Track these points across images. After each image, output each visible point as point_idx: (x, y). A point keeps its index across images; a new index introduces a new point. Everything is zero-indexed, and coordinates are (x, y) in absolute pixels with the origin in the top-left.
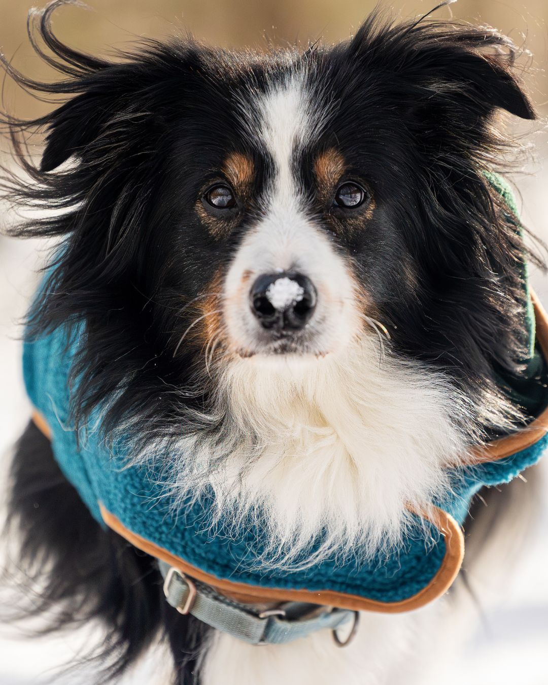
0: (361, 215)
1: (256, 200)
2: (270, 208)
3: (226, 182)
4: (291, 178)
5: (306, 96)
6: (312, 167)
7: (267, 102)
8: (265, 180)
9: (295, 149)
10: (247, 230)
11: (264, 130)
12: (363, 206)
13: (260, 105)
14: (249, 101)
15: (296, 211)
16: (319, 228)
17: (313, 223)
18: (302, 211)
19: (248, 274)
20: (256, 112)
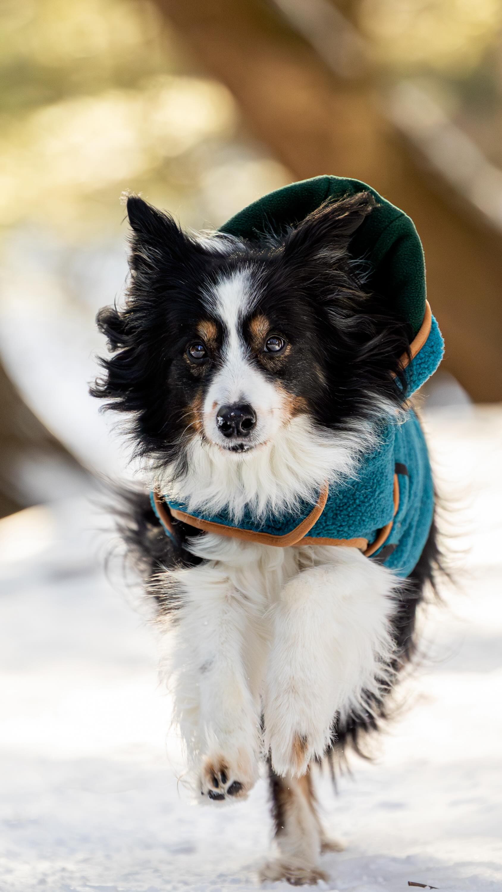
0: (283, 354)
1: (219, 351)
2: (227, 358)
3: (201, 342)
4: (237, 335)
5: (248, 284)
6: (248, 327)
7: (219, 290)
8: (224, 338)
9: (239, 318)
10: (215, 373)
11: (219, 306)
12: (284, 348)
13: (215, 291)
14: (208, 291)
15: (241, 360)
16: (255, 368)
17: (252, 366)
18: (245, 358)
19: (215, 404)
20: (213, 296)
